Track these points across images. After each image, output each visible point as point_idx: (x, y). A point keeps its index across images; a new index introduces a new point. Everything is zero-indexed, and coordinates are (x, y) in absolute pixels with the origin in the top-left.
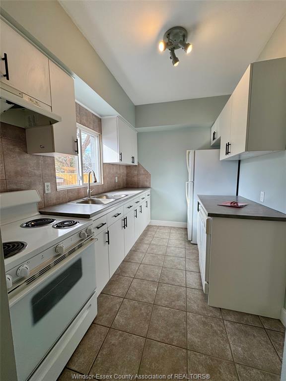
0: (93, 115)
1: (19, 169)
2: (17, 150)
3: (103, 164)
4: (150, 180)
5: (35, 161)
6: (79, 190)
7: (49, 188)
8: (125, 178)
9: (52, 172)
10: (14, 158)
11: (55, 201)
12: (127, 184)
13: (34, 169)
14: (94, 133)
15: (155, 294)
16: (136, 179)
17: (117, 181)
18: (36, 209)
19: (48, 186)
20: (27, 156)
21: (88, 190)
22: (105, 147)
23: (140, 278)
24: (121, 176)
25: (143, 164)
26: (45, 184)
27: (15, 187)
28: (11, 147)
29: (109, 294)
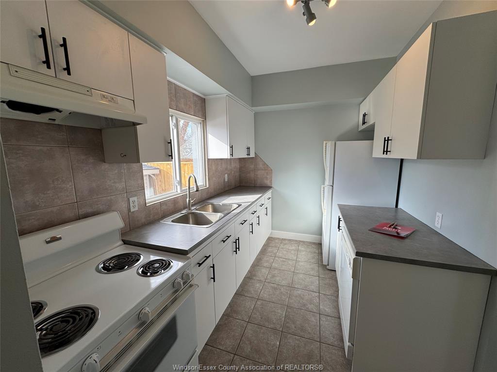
0: (194, 94)
1: (94, 185)
2: (91, 160)
3: (208, 159)
4: (271, 177)
5: (116, 172)
6: (175, 201)
7: (136, 204)
8: (237, 174)
9: (140, 181)
10: (86, 171)
11: (143, 220)
12: (241, 181)
13: (115, 182)
14: (196, 120)
15: (277, 350)
16: (252, 175)
17: (226, 180)
18: (118, 236)
19: (134, 202)
20: (105, 166)
21: (188, 199)
22: (210, 137)
23: (256, 322)
24: (233, 172)
25: (262, 156)
26: (131, 199)
27: (89, 210)
28: (83, 157)
29: (215, 346)
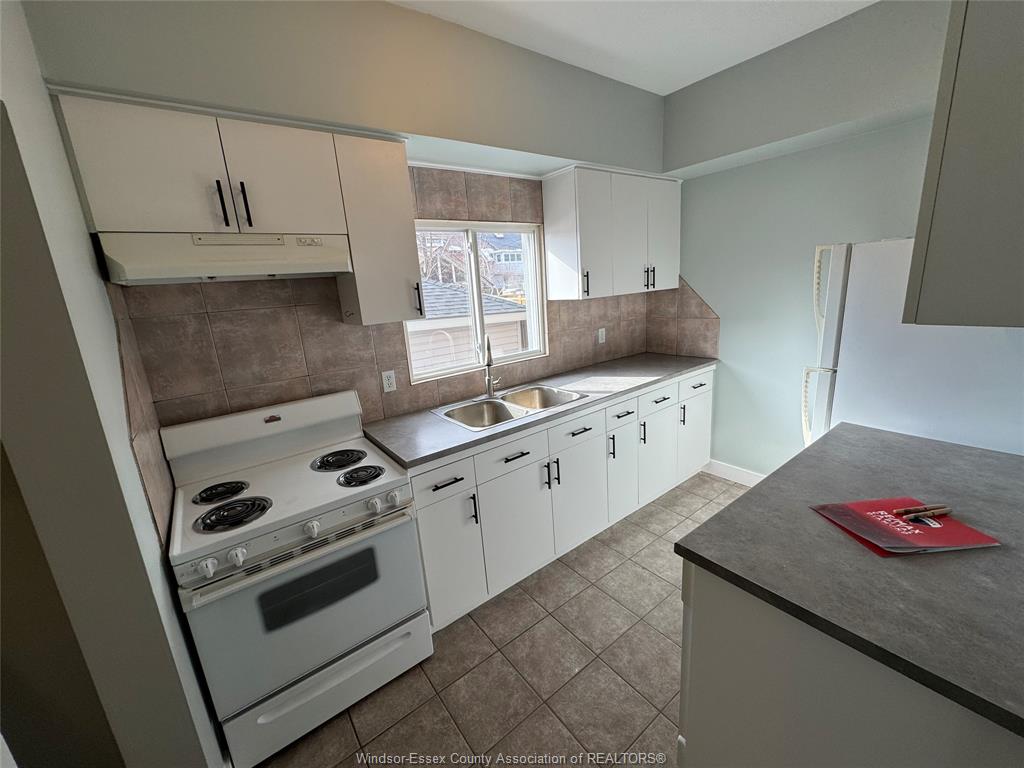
1: (329, 354)
2: (324, 321)
4: (716, 336)
5: (360, 333)
7: (393, 380)
8: (639, 328)
9: (399, 347)
10: (319, 336)
11: (406, 406)
12: (648, 342)
13: (359, 350)
16: (672, 330)
17: (602, 340)
18: (358, 425)
19: (389, 378)
20: (344, 327)
21: (487, 378)
24: (623, 324)
26: (385, 374)
27: (325, 387)
28: (313, 318)
